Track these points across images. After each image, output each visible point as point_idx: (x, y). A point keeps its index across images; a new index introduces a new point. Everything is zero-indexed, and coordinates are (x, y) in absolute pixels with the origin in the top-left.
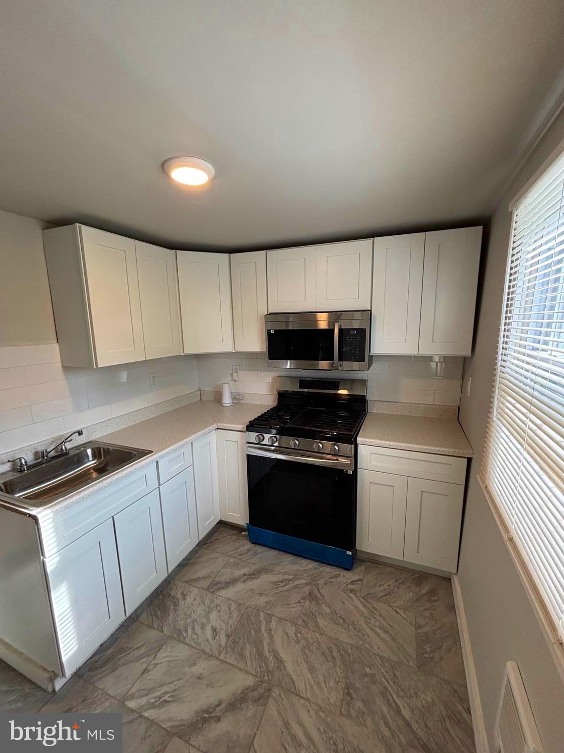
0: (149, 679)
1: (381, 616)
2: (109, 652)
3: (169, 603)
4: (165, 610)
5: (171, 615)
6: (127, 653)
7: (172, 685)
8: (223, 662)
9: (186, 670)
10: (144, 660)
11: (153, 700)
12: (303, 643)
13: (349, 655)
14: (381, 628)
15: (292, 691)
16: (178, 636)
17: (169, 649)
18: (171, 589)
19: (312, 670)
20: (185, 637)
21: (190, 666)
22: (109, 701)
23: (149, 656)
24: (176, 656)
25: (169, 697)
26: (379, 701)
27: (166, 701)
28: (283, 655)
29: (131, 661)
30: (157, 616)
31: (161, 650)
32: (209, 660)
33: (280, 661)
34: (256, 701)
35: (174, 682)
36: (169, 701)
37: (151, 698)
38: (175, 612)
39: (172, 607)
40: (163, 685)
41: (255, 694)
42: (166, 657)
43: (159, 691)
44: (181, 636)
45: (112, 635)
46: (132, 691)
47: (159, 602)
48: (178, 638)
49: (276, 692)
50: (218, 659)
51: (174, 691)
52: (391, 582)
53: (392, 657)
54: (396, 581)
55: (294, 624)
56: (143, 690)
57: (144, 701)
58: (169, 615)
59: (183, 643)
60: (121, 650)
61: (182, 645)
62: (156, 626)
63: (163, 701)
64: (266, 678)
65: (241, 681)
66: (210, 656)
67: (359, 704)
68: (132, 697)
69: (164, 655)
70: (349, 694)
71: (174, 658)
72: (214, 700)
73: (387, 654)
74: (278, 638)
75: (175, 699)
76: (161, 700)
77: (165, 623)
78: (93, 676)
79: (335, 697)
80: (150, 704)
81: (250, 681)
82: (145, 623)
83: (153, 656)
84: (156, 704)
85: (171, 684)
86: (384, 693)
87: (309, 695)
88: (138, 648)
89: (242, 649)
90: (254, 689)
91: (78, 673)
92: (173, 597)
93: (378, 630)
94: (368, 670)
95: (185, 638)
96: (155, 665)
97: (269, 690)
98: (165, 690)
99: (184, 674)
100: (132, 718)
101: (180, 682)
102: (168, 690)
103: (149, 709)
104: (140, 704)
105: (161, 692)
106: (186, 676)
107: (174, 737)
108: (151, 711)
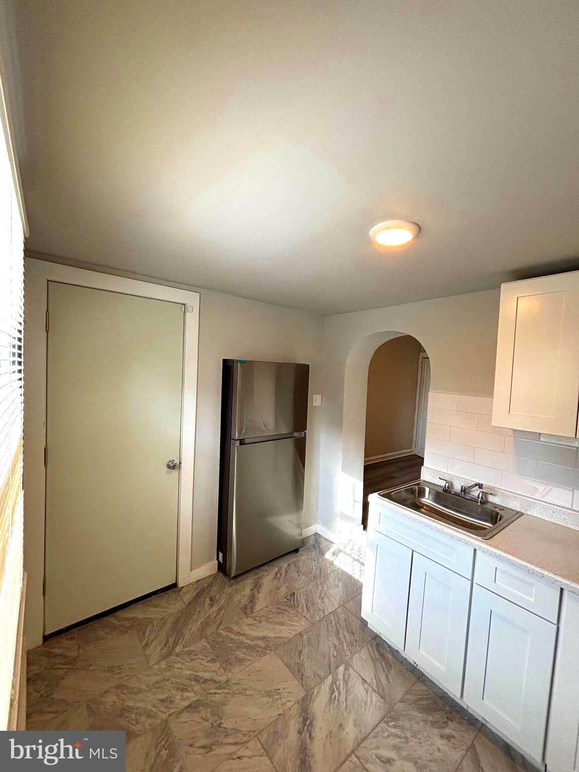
0: (356, 683)
2: (390, 657)
3: (437, 716)
4: (427, 710)
5: (420, 715)
6: (385, 669)
7: (344, 701)
8: (348, 757)
9: (352, 717)
10: (375, 681)
11: (338, 683)
16: (390, 716)
17: (378, 704)
18: (460, 723)
20: (388, 724)
21: (355, 721)
22: (349, 655)
23: (377, 686)
24: (369, 709)
25: (336, 696)
27: (333, 692)
29: (376, 671)
30: (420, 699)
31: (379, 697)
32: (354, 743)
35: (346, 702)
36: (332, 694)
37: (340, 682)
38: (424, 721)
39: (430, 718)
40: (347, 692)
42: (371, 701)
43: (343, 688)
44: (390, 719)
45: (406, 659)
46: (351, 669)
47: (440, 706)
48: (389, 715)
50: (353, 752)
51: (338, 700)
56: (349, 677)
57: (341, 677)
58: (420, 712)
59: (382, 720)
60: (389, 665)
61: (379, 718)
62: (408, 696)
66: (358, 744)
68: (346, 669)
69: (374, 698)
71: (367, 708)
72: (316, 732)
75: (331, 700)
76: (336, 689)
77: (409, 706)
78: (372, 646)
80: (336, 681)
82: (413, 688)
83: (376, 690)
84: (334, 685)
85: (346, 700)
88: (387, 677)
91: (378, 637)
92: (446, 722)
95: (386, 723)
96: (367, 691)
98: (342, 694)
99: (350, 713)
100: (332, 667)
101: (344, 708)
102: (342, 696)
103: (333, 680)
104: (339, 673)
105: (342, 691)
106: (347, 714)
107: (306, 693)
108: (331, 680)
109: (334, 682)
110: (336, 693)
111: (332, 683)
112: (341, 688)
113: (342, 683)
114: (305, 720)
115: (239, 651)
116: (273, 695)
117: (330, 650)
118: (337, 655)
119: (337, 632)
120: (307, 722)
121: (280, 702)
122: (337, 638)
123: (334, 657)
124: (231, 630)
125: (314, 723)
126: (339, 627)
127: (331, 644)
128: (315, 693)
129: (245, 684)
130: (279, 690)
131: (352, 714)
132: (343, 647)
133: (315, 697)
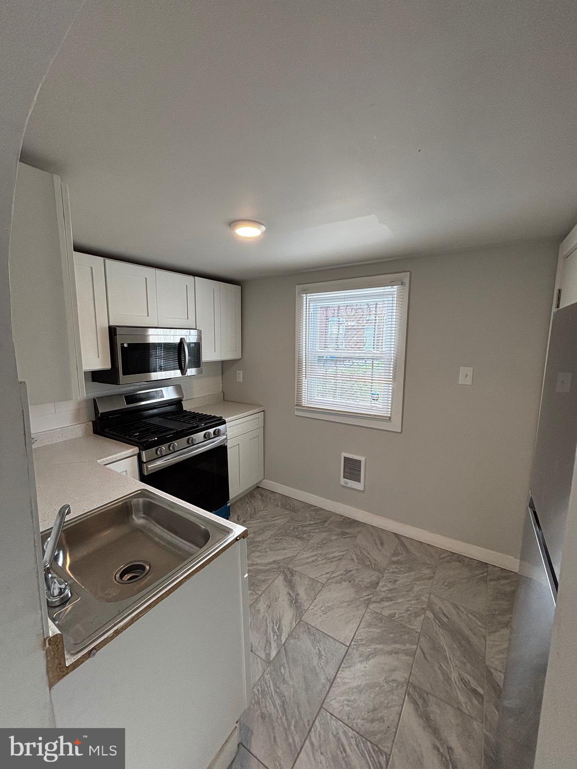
0: (259, 645)
1: (265, 516)
7: (268, 625)
8: (264, 592)
11: (276, 637)
12: (268, 550)
13: (282, 533)
14: (272, 517)
15: (291, 559)
19: (284, 549)
21: (259, 613)
25: (276, 626)
26: (306, 529)
28: (271, 560)
32: (259, 600)
33: (274, 562)
34: (292, 575)
36: (279, 627)
37: (273, 638)
40: (267, 632)
41: (289, 575)
43: (270, 634)
46: (264, 657)
49: (290, 566)
50: (260, 595)
51: (273, 623)
52: (248, 506)
53: (289, 519)
54: (248, 503)
55: (254, 552)
56: (265, 647)
57: (274, 645)
63: (278, 630)
64: (282, 569)
65: (280, 581)
66: (257, 600)
67: (305, 536)
68: (268, 655)
70: (300, 538)
72: (286, 598)
73: (286, 520)
74: (259, 561)
75: (279, 622)
79: (299, 542)
80: (278, 639)
81: (281, 578)
86: (303, 526)
87: (297, 552)
89: (259, 581)
90: (286, 576)
93: (273, 519)
94: (291, 529)
97: (289, 569)
98: (271, 629)
99: (263, 617)
100: (284, 652)
101: (268, 619)
102: (271, 627)
103: (281, 638)
104: (275, 648)
105: (271, 632)
106: (265, 616)
107: (302, 619)
108: (282, 637)
109: (279, 637)
110: (276, 628)
111: (281, 635)
112: (272, 634)
113: (272, 637)
114: (296, 601)
115: (379, 633)
116: (326, 608)
117: (290, 672)
118: (280, 669)
119: (285, 707)
120: (295, 602)
121: (320, 606)
122: (284, 696)
123: (283, 665)
124: (406, 653)
125: (289, 603)
126: (284, 719)
127: (291, 683)
128: (294, 623)
129: (352, 608)
130: (324, 614)
131: (261, 617)
132: (275, 684)
133: (293, 619)
